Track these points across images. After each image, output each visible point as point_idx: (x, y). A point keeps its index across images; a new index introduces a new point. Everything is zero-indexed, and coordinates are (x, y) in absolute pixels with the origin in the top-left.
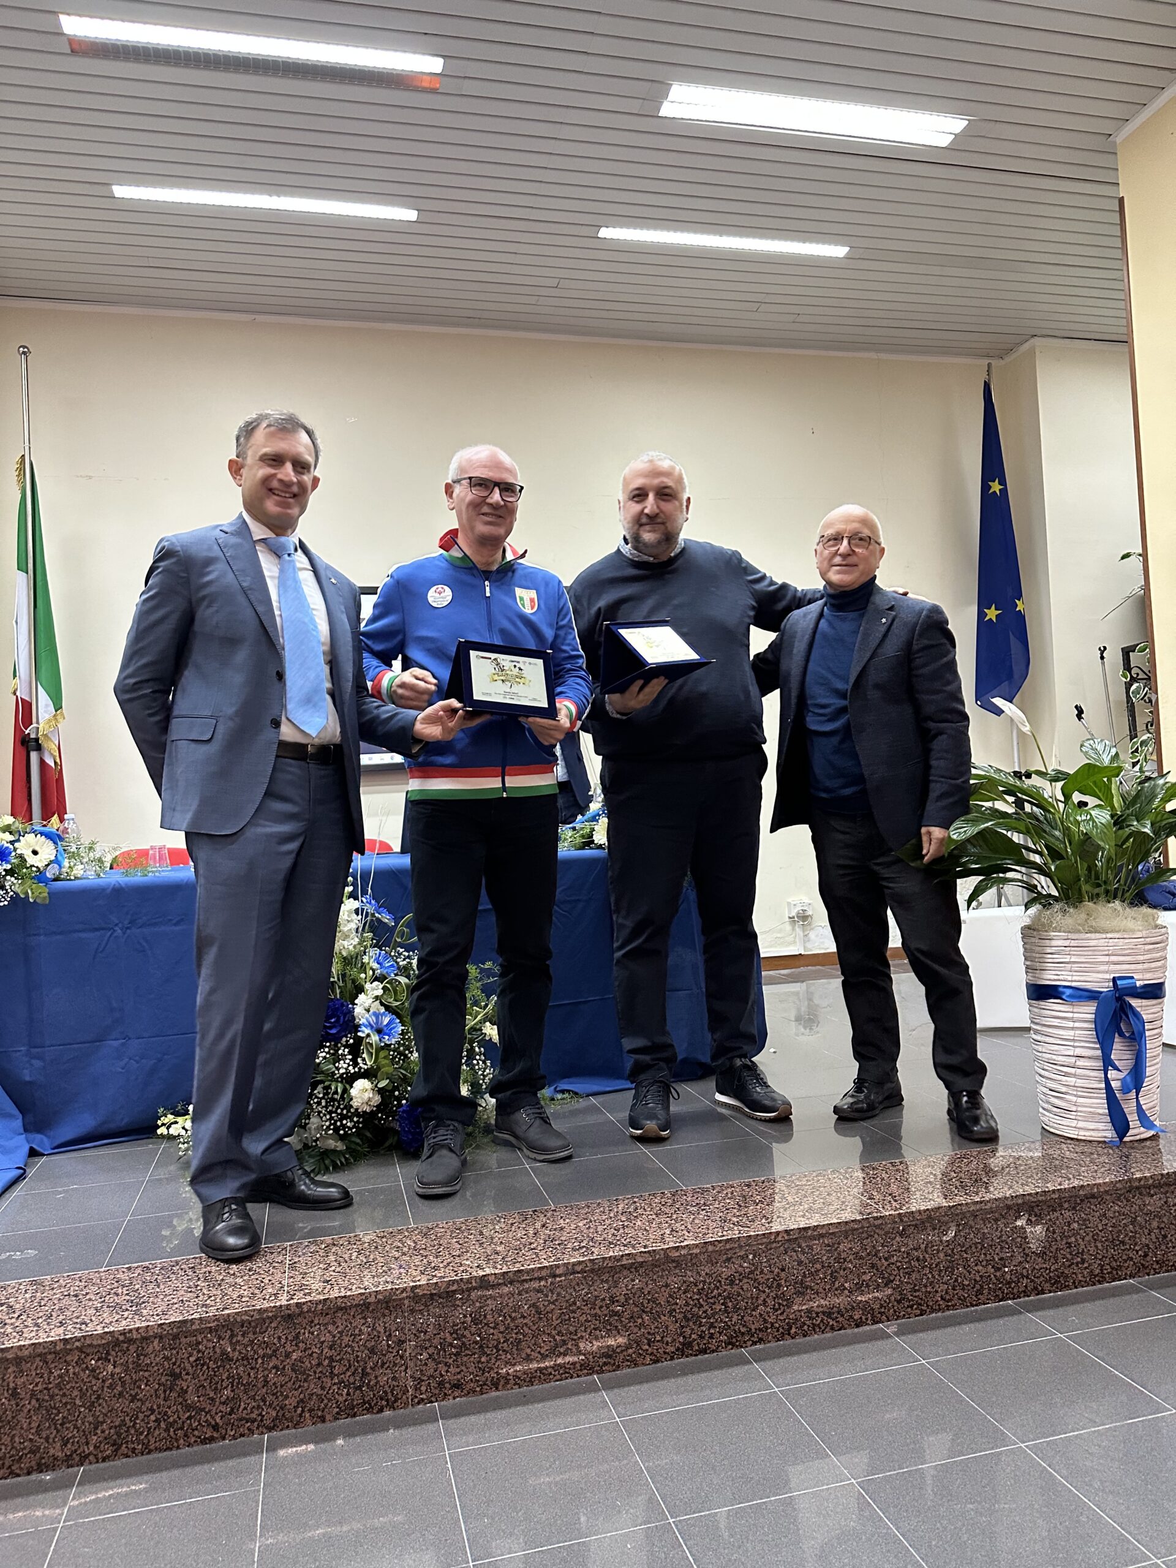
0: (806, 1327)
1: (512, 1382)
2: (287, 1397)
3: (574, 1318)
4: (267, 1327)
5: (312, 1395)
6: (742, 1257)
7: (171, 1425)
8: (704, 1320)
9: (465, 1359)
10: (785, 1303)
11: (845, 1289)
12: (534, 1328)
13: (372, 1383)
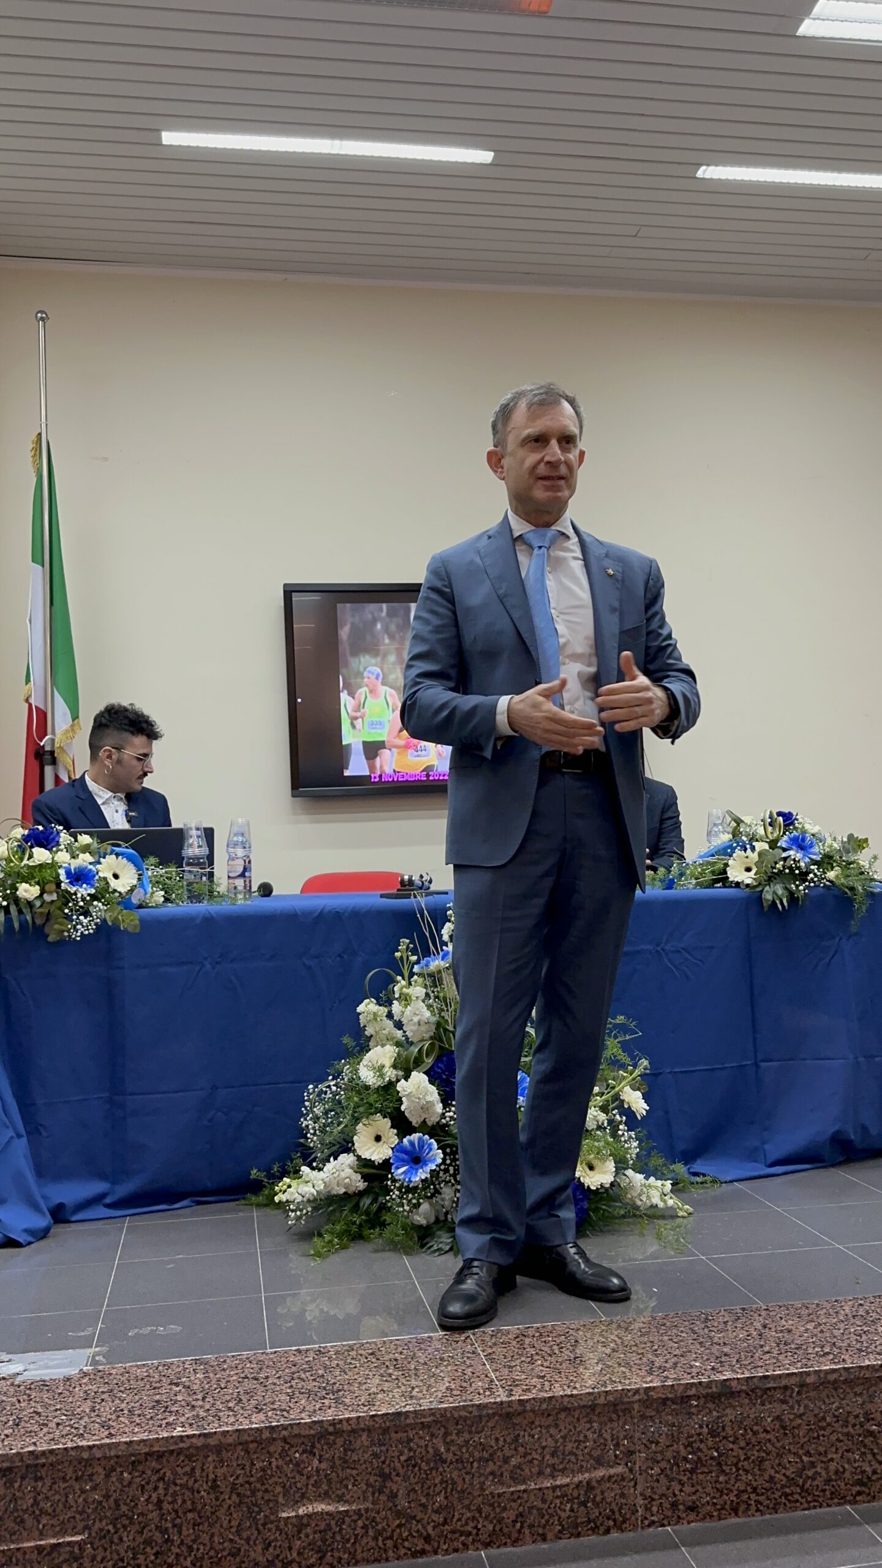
1: (754, 1508)
2: (505, 1509)
4: (483, 1428)
5: (532, 1508)
7: (380, 1533)
9: (701, 1477)
12: (778, 1445)
13: (598, 1499)
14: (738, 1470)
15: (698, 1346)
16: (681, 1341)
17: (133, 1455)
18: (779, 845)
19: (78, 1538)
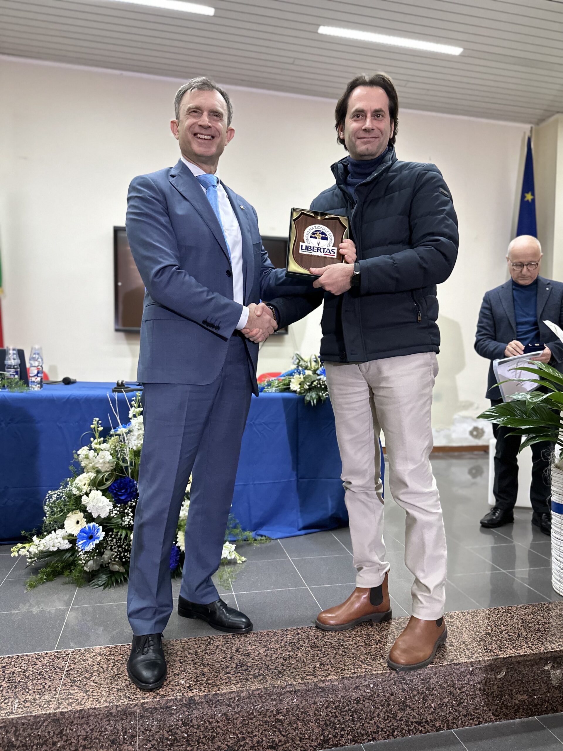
0: (404, 731)
3: (251, 723)
6: (366, 686)
8: (338, 726)
10: (392, 716)
11: (432, 707)
12: (224, 729)
15: (192, 666)
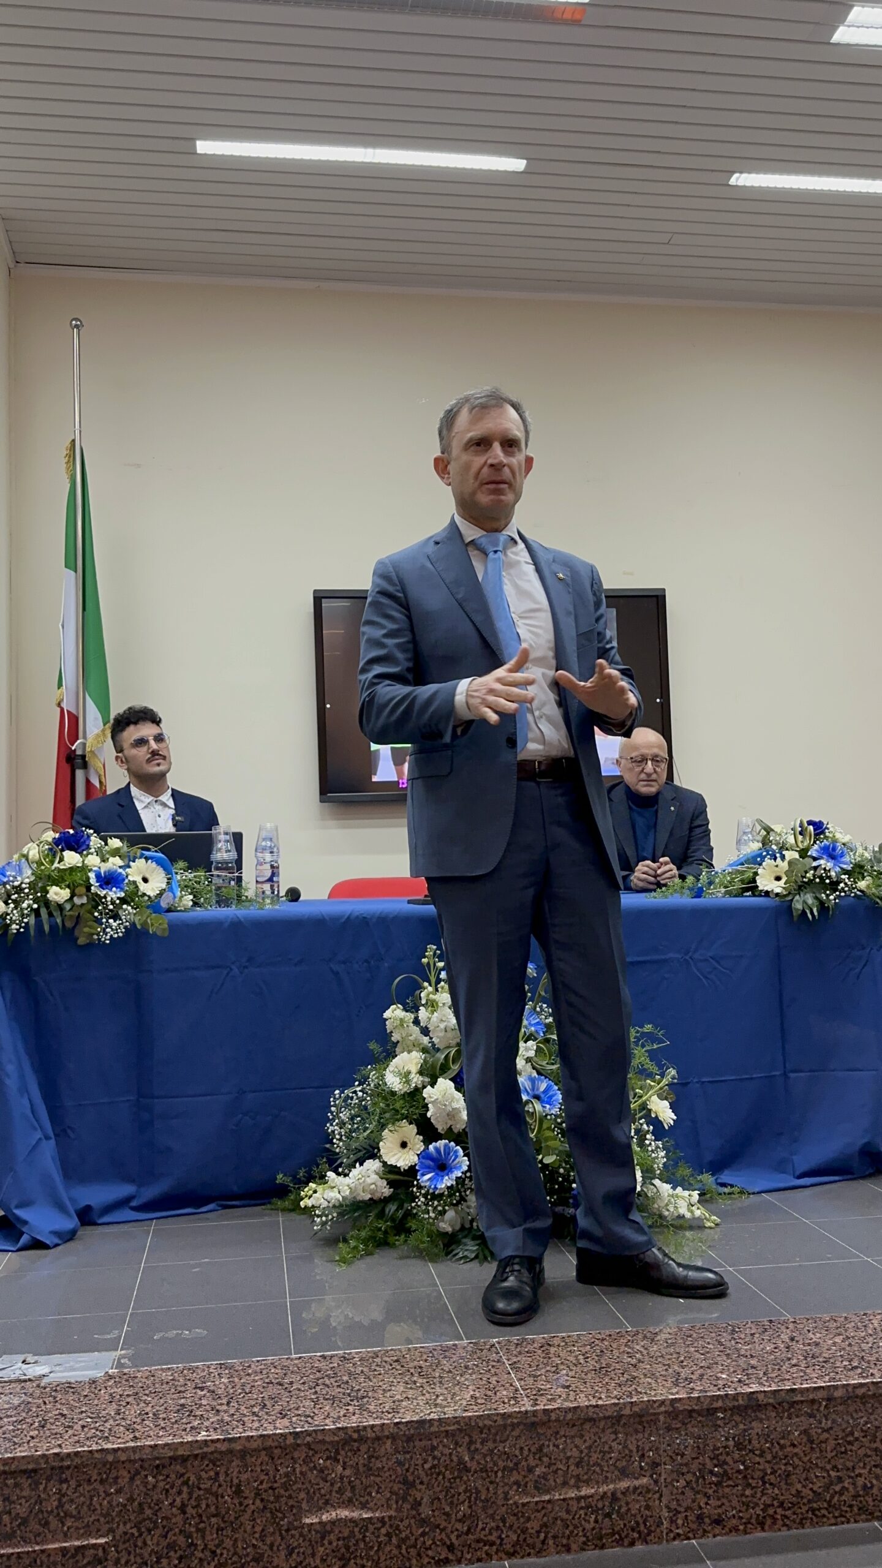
1: (780, 1522)
2: (529, 1519)
4: (508, 1436)
5: (557, 1518)
7: (404, 1540)
9: (727, 1490)
12: (806, 1459)
13: (623, 1510)
14: (764, 1483)
15: (725, 1358)
16: (708, 1352)
17: (158, 1458)
18: (809, 854)
19: (102, 1541)
